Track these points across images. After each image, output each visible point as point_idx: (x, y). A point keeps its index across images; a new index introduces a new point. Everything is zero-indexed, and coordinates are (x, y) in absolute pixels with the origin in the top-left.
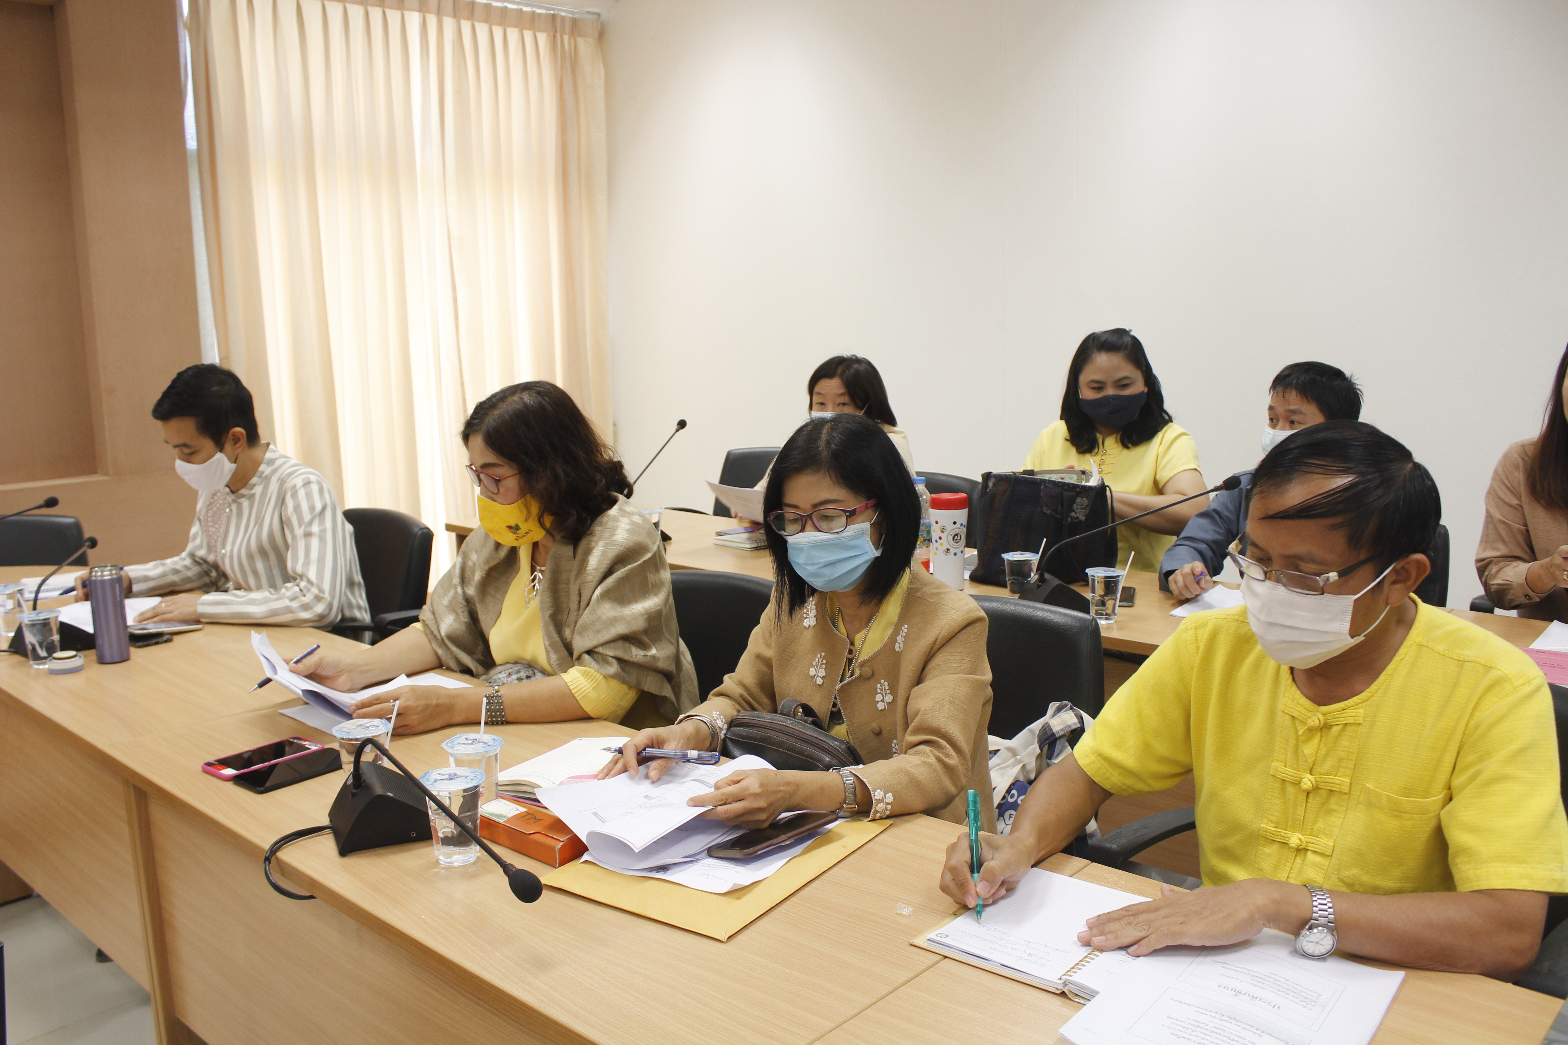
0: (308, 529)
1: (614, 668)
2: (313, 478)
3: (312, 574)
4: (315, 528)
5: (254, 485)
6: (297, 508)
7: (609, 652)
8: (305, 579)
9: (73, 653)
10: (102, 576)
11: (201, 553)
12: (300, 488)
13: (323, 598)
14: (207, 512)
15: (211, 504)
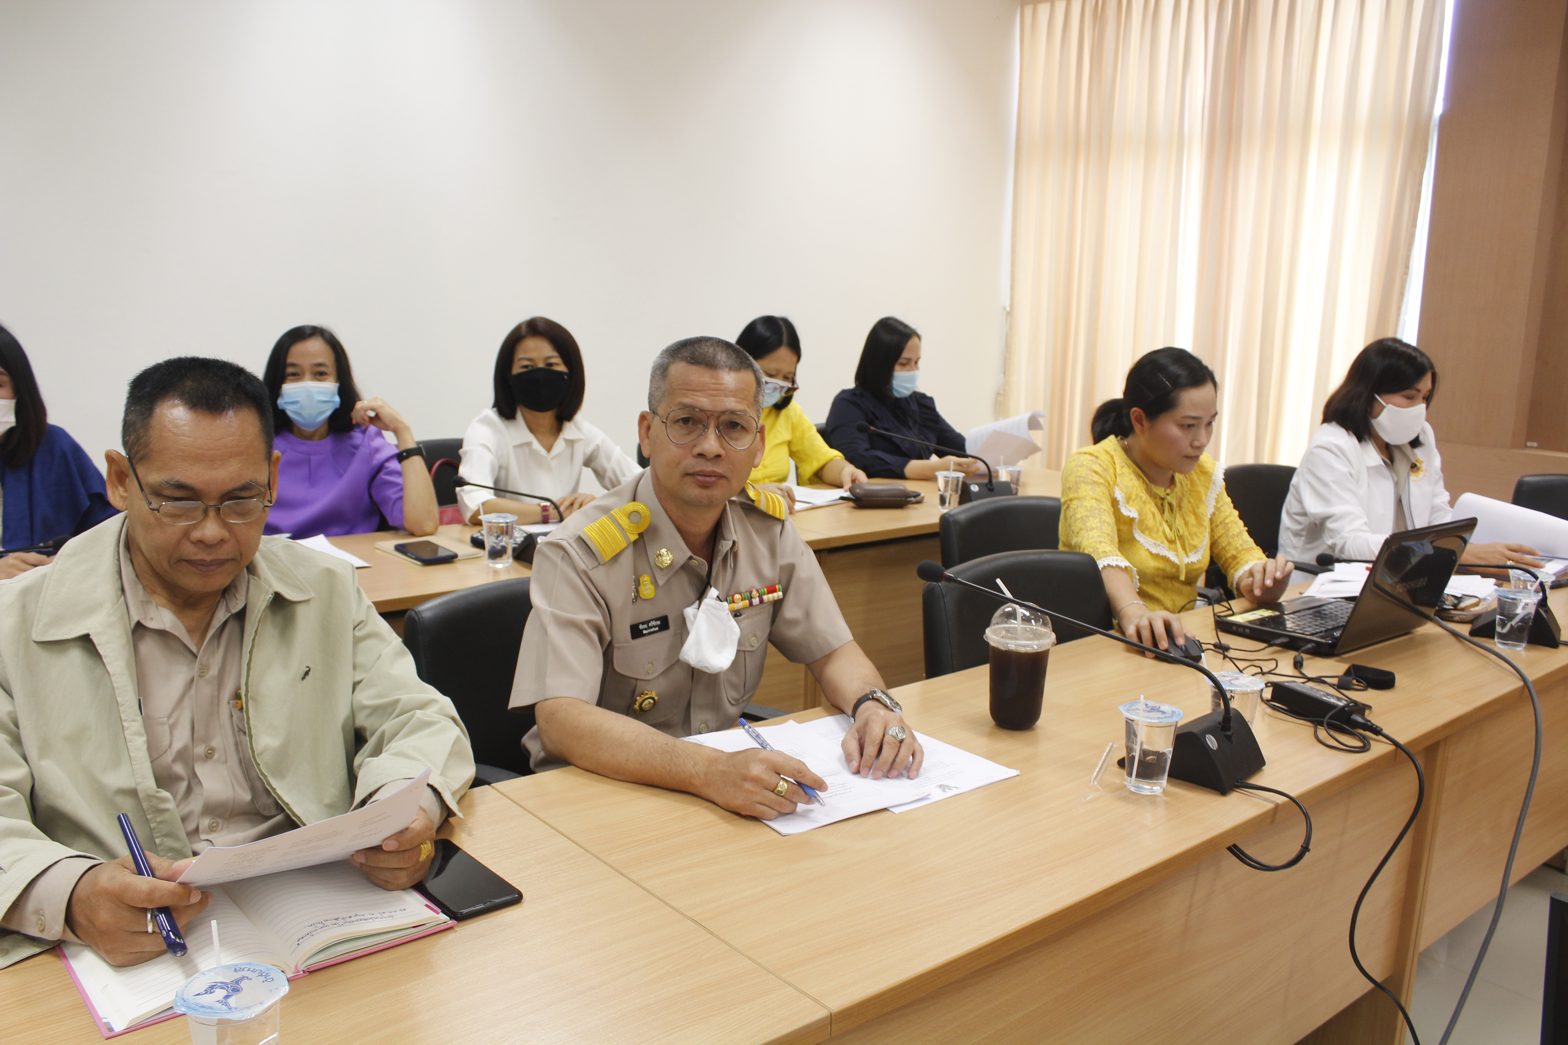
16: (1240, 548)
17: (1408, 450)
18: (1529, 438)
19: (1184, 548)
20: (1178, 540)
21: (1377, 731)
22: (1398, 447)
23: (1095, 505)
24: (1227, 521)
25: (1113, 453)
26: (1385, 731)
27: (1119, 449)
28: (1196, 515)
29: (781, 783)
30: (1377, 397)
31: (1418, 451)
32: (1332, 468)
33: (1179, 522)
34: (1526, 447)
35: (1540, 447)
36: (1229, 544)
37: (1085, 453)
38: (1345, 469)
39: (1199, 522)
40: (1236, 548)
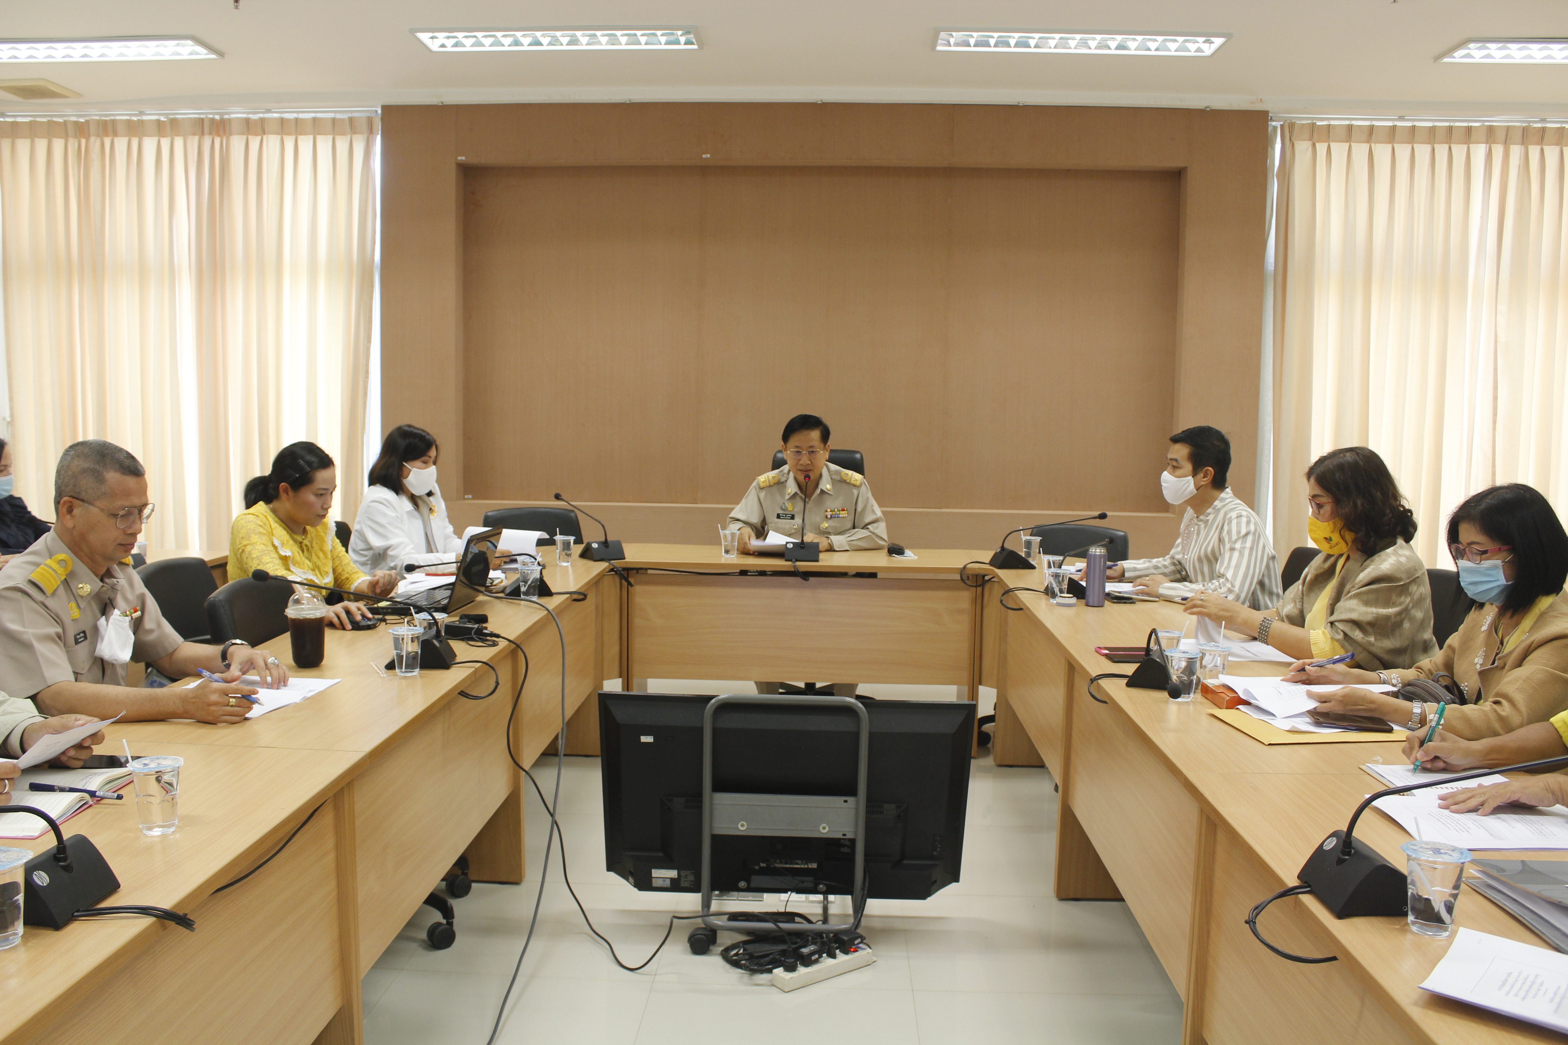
0: (1233, 546)
1: (1341, 636)
2: (1244, 513)
3: (1229, 575)
4: (1238, 546)
5: (1209, 514)
6: (1229, 532)
7: (1340, 626)
8: (1225, 578)
9: (1071, 595)
10: (1095, 552)
11: (1179, 557)
12: (1234, 519)
13: (1233, 591)
14: (1185, 530)
15: (1189, 525)
16: (351, 572)
17: (426, 498)
18: (465, 493)
19: (321, 574)
20: (316, 568)
21: (498, 636)
22: (420, 497)
23: (264, 549)
24: (340, 555)
25: (266, 514)
26: (502, 635)
27: (268, 511)
28: (322, 550)
29: (231, 700)
30: (405, 463)
31: (431, 498)
32: (385, 515)
33: (314, 558)
34: (465, 499)
35: (473, 498)
36: (343, 570)
37: (249, 514)
38: (394, 514)
39: (326, 557)
40: (348, 573)
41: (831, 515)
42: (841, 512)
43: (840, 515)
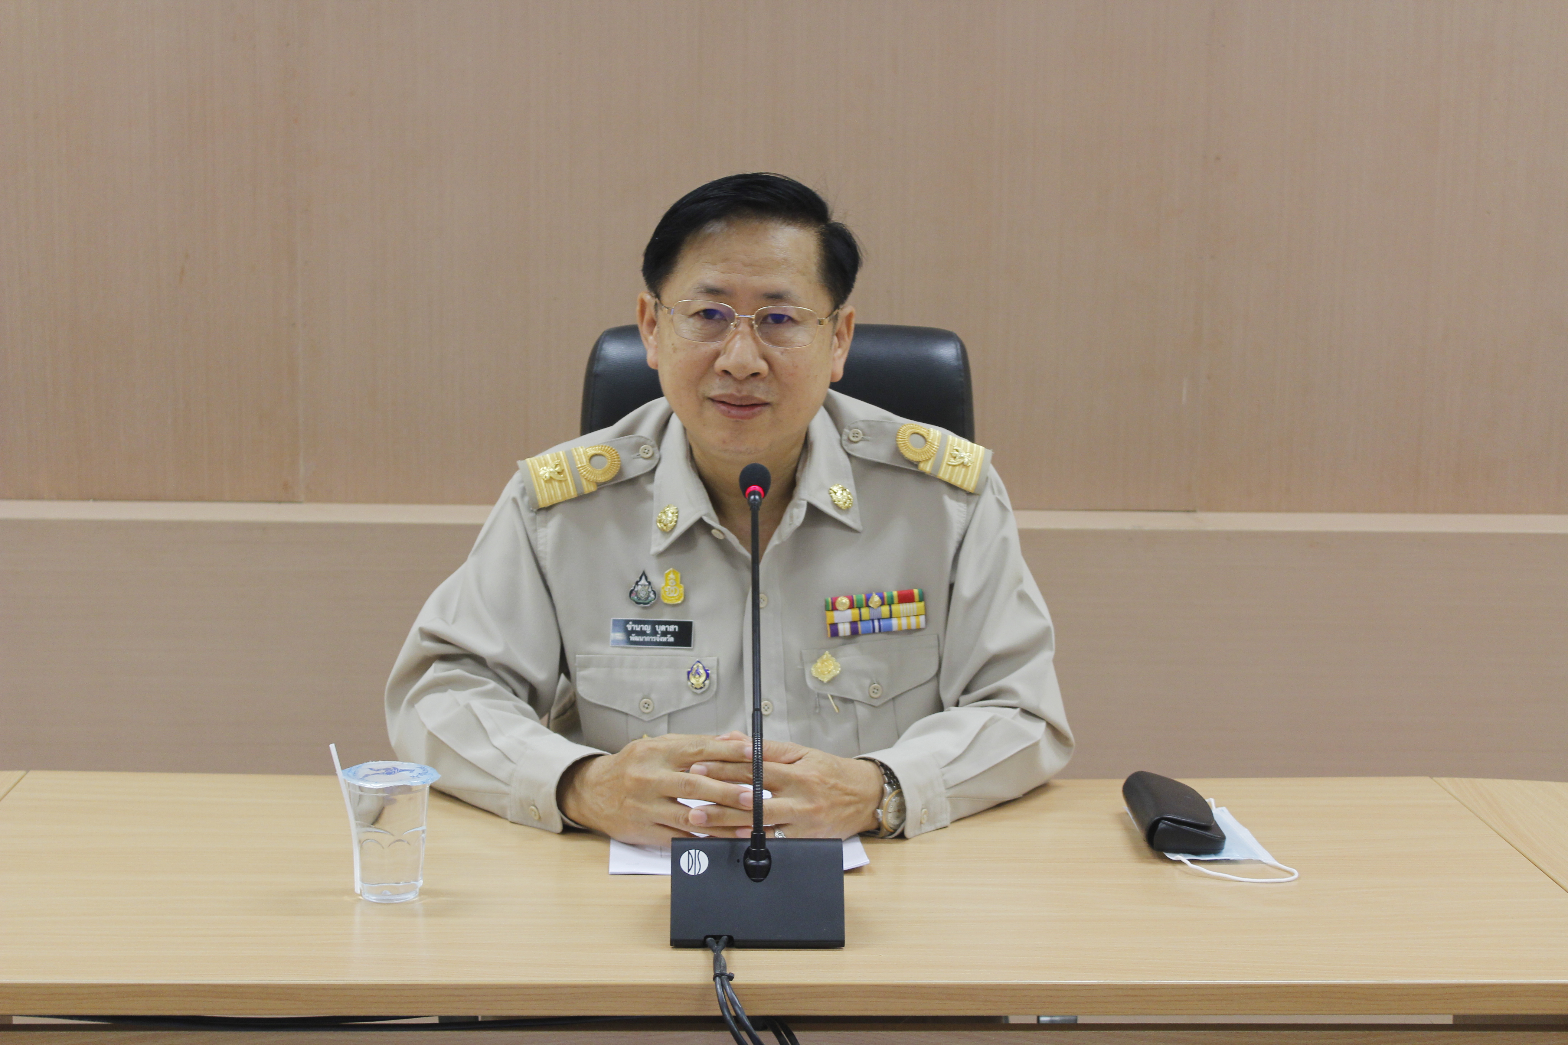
41: (853, 624)
42: (897, 608)
43: (895, 622)
